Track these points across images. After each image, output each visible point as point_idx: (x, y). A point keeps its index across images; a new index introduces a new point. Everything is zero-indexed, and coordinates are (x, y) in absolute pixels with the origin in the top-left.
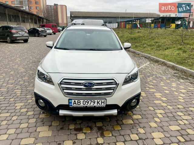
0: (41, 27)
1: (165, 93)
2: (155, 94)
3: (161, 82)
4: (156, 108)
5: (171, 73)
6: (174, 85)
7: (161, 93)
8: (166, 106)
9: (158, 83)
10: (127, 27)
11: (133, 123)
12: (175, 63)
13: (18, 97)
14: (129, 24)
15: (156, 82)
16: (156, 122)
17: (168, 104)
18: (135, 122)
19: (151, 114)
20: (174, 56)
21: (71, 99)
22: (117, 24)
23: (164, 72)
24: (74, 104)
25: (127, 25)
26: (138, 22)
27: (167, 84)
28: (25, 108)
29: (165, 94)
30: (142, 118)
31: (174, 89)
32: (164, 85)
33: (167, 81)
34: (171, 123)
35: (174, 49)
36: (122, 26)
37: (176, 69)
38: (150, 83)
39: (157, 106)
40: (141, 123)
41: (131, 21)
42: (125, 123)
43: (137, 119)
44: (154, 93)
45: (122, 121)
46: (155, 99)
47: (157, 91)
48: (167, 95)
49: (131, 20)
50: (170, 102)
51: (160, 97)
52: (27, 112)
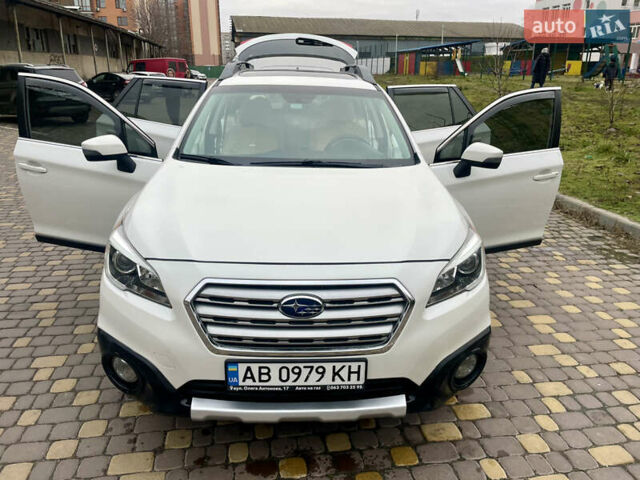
0: (131, 68)
1: (567, 313)
2: (532, 319)
3: (550, 274)
4: (539, 376)
5: (581, 237)
6: (593, 281)
7: (551, 314)
8: (574, 367)
9: (537, 277)
10: (422, 72)
11: (461, 436)
12: (590, 202)
13: (47, 332)
14: (429, 59)
15: (530, 270)
16: (542, 433)
17: (581, 357)
18: (469, 434)
19: (523, 401)
20: (588, 177)
21: (236, 363)
22: (388, 60)
23: (556, 235)
24: (245, 378)
25: (422, 64)
26: (459, 55)
27: (569, 280)
28: (68, 377)
29: (566, 319)
30: (493, 417)
31: (594, 299)
32: (558, 282)
33: (568, 267)
34: (598, 434)
35: (583, 150)
36: (406, 68)
37: (597, 224)
38: (510, 276)
39: (542, 369)
40: (488, 437)
41: (435, 50)
42: (430, 438)
43: (474, 422)
44: (526, 313)
45: (419, 428)
46: (532, 340)
47: (537, 306)
48: (573, 325)
49: (435, 48)
50: (588, 349)
51: (551, 330)
52: (75, 391)
